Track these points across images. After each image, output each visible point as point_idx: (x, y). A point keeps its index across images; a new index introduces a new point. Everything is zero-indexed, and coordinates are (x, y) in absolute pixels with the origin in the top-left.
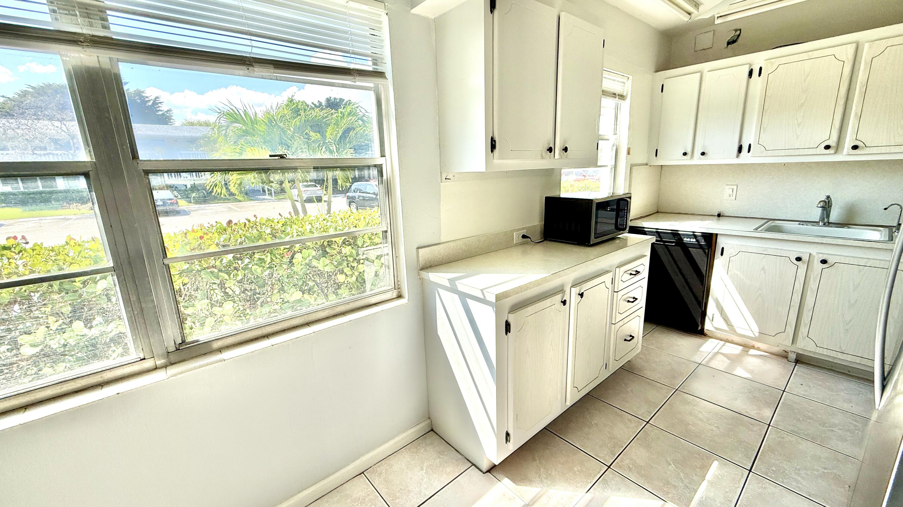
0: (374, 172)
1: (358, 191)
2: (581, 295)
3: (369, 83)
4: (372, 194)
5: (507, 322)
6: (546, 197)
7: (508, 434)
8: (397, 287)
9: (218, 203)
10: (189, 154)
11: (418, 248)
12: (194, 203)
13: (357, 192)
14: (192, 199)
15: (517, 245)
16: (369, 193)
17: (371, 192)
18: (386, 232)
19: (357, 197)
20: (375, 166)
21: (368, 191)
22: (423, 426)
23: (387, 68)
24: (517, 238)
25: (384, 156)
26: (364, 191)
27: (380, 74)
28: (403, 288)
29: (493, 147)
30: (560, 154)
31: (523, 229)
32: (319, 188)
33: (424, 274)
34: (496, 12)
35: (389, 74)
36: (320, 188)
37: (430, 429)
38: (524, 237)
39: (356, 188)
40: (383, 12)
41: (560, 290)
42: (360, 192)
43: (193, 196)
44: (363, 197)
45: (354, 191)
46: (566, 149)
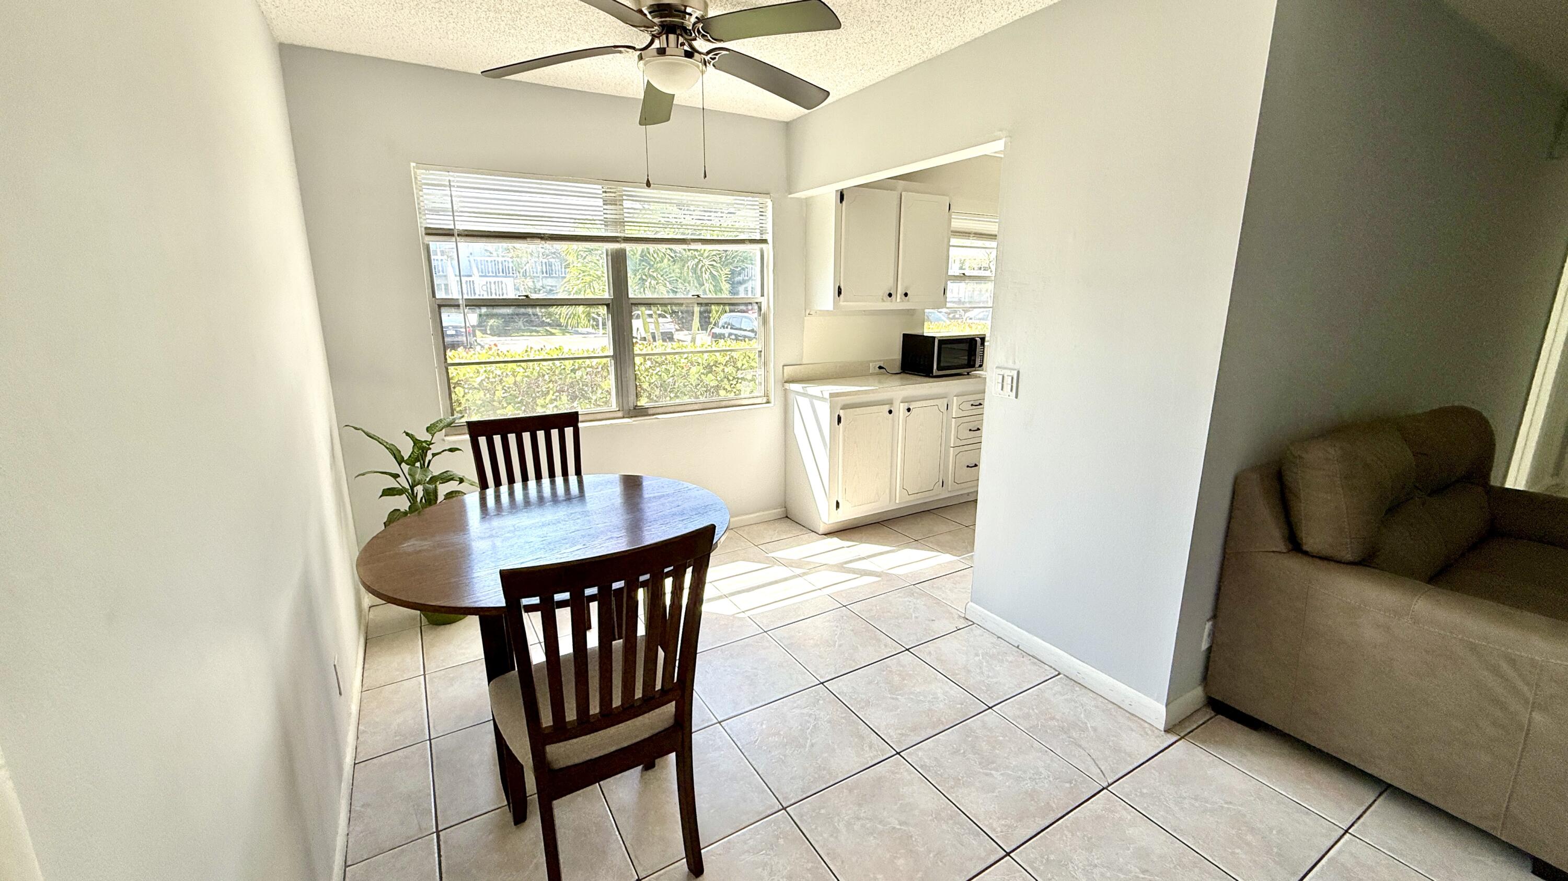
0: (756, 307)
1: (729, 327)
2: (909, 410)
3: (757, 247)
4: (749, 331)
5: (839, 415)
6: (904, 334)
7: (838, 503)
8: (766, 395)
9: (523, 336)
10: (487, 261)
11: (784, 366)
12: (490, 334)
13: (727, 328)
14: (488, 328)
15: (872, 374)
16: (746, 330)
17: (748, 329)
18: (761, 351)
19: (727, 335)
20: (757, 303)
21: (743, 327)
22: (779, 511)
23: (769, 237)
24: (873, 368)
25: (763, 296)
26: (738, 326)
27: (764, 241)
28: (770, 395)
29: (840, 293)
30: (901, 298)
31: (880, 361)
32: (669, 319)
33: (787, 386)
34: (844, 202)
35: (770, 241)
36: (671, 320)
37: (785, 516)
38: (880, 368)
39: (725, 323)
40: (769, 200)
41: (890, 402)
42: (731, 328)
43: (489, 324)
44: (736, 335)
45: (724, 327)
46: (906, 295)
